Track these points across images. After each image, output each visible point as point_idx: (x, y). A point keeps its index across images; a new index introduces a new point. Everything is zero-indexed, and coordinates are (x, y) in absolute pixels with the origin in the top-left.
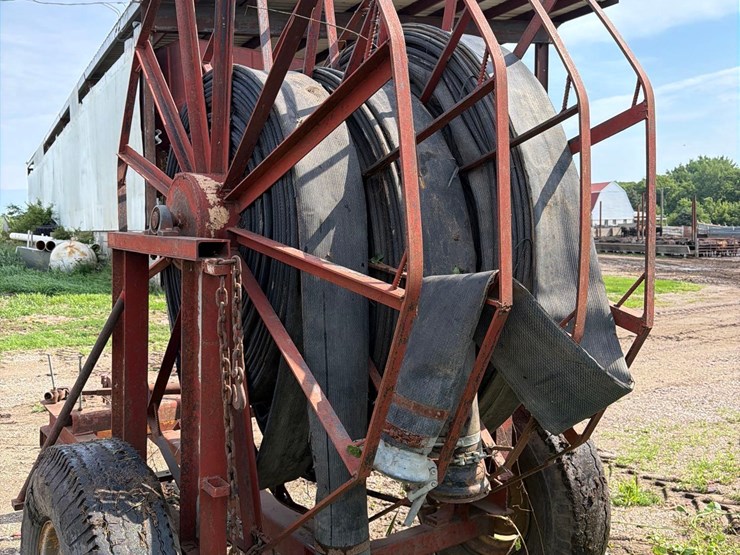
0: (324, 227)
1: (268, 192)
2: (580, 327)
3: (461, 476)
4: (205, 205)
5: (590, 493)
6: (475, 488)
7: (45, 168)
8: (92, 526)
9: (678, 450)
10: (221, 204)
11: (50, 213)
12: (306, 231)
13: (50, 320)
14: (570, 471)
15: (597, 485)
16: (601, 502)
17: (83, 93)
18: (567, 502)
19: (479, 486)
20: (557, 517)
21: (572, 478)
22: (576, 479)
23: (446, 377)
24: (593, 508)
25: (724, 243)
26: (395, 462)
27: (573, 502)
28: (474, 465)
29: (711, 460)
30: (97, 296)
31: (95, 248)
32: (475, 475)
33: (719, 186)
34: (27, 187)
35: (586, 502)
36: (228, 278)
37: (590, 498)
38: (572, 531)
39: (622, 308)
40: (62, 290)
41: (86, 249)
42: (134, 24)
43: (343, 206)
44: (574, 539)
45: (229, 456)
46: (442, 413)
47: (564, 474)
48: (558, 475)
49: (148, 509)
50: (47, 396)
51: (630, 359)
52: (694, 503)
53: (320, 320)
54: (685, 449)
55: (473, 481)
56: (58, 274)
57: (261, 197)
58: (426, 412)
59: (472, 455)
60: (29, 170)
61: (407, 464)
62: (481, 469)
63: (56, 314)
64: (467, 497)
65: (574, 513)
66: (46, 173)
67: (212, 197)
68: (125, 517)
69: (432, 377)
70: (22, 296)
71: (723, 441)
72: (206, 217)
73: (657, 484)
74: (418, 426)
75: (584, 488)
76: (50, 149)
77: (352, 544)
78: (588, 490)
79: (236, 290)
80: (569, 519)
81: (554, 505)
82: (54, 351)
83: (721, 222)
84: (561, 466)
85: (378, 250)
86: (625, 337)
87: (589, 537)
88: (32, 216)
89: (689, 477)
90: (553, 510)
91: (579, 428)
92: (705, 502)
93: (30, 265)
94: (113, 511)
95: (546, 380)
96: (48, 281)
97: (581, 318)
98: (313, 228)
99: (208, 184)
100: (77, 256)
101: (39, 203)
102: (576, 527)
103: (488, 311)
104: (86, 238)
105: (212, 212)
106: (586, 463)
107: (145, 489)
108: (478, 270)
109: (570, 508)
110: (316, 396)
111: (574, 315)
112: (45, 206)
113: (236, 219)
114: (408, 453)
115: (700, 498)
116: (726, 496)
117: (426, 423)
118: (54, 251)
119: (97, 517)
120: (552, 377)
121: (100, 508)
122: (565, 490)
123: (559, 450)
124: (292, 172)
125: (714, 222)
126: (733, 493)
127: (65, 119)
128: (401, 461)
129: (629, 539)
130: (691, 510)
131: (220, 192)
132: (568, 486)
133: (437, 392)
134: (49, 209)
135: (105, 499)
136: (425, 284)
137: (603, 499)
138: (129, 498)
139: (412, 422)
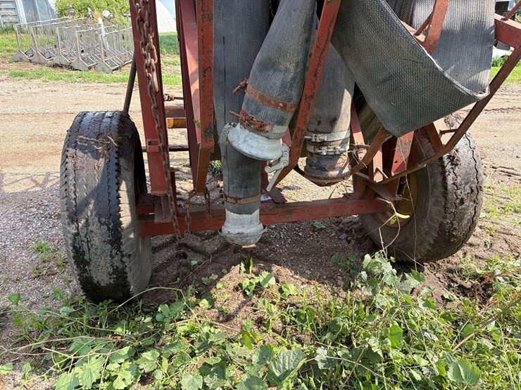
3: (324, 163)
5: (463, 196)
6: (333, 173)
14: (450, 177)
15: (472, 191)
16: (472, 203)
18: (442, 200)
19: (338, 172)
20: (432, 208)
21: (450, 182)
22: (454, 184)
23: (287, 70)
24: (463, 206)
26: (245, 141)
27: (446, 199)
28: (336, 156)
32: (336, 164)
35: (458, 201)
37: (462, 199)
38: (440, 220)
44: (442, 225)
46: (285, 106)
47: (445, 179)
48: (440, 179)
49: (106, 152)
55: (334, 169)
58: (269, 102)
59: (334, 148)
61: (255, 144)
62: (343, 161)
64: (325, 179)
65: (445, 207)
68: (89, 154)
69: (275, 70)
74: (263, 114)
75: (459, 192)
77: (241, 197)
78: (462, 193)
80: (440, 211)
81: (432, 200)
84: (444, 173)
87: (454, 226)
90: (430, 203)
94: (83, 149)
102: (445, 217)
106: (467, 173)
107: (109, 140)
109: (443, 204)
114: (256, 136)
117: (269, 112)
120: (391, 77)
121: (75, 147)
122: (443, 190)
128: (250, 141)
129: (512, 235)
132: (445, 187)
133: (278, 84)
135: (80, 142)
137: (474, 201)
138: (97, 143)
139: (258, 110)
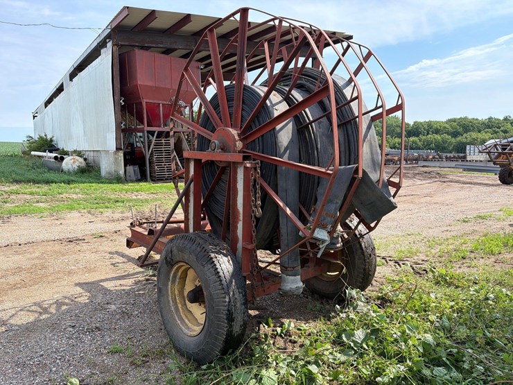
0: (286, 149)
1: (262, 136)
2: (380, 185)
3: (334, 241)
4: (235, 141)
5: (370, 252)
6: (339, 245)
7: (46, 116)
8: (212, 258)
9: (389, 246)
10: (240, 140)
11: (51, 141)
12: (280, 151)
13: (74, 196)
14: (363, 244)
15: (372, 249)
16: (374, 256)
17: (73, 75)
18: (362, 256)
20: (358, 262)
21: (364, 247)
23: (337, 203)
24: (371, 258)
25: (396, 158)
26: (318, 233)
27: (364, 256)
28: (338, 237)
29: (403, 249)
30: (93, 184)
31: (85, 159)
33: (394, 130)
34: (33, 126)
35: (369, 256)
36: (255, 169)
37: (370, 254)
38: (363, 267)
39: (391, 179)
40: (73, 181)
41: (81, 160)
42: (107, 40)
43: (291, 141)
44: (364, 270)
45: (254, 234)
46: (334, 216)
47: (361, 245)
48: (358, 246)
49: (228, 253)
50: (131, 224)
51: (394, 196)
52: (399, 265)
53: (285, 185)
54: (391, 245)
55: (338, 243)
56: (69, 173)
57: (258, 138)
58: (329, 216)
60: (34, 117)
61: (322, 234)
62: (340, 239)
63: (76, 194)
64: (336, 248)
65: (364, 260)
66: (46, 119)
67: (237, 138)
68: (221, 255)
69: (332, 203)
70: (54, 185)
71: (407, 242)
72: (235, 145)
73: (383, 258)
74: (327, 220)
76: (50, 106)
78: (369, 251)
79: (258, 173)
80: (363, 262)
81: (357, 257)
82: (85, 211)
83: (394, 148)
84: (359, 243)
85: (302, 158)
86: (392, 190)
87: (370, 269)
88: (42, 142)
89: (395, 256)
90: (356, 259)
91: (372, 225)
92: (403, 264)
93: (50, 169)
94: (217, 253)
95: (369, 204)
96: (66, 177)
97: (381, 182)
98: (282, 150)
99: (234, 132)
100: (77, 164)
101: (46, 135)
102: (365, 265)
103: (353, 179)
104: (79, 154)
105: (237, 143)
106: (368, 241)
108: (349, 165)
109: (363, 258)
110: (288, 211)
111: (379, 181)
112: (49, 137)
113: (245, 146)
114: (322, 230)
115: (401, 263)
116: (411, 262)
117: (329, 220)
118: (65, 161)
119: (213, 255)
120: (372, 203)
121: (213, 252)
123: (359, 236)
124: (274, 128)
125: (391, 148)
126: (414, 261)
127: (60, 89)
128: (320, 233)
130: (398, 266)
131: (239, 135)
132: (362, 250)
133: (333, 208)
134: (51, 139)
135: (213, 249)
136: (340, 169)
137: (374, 254)
139: (324, 219)
